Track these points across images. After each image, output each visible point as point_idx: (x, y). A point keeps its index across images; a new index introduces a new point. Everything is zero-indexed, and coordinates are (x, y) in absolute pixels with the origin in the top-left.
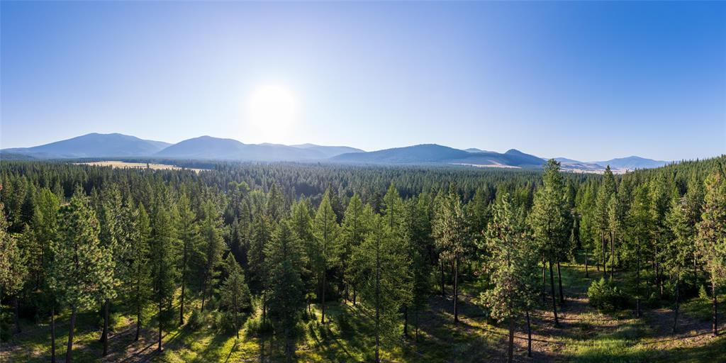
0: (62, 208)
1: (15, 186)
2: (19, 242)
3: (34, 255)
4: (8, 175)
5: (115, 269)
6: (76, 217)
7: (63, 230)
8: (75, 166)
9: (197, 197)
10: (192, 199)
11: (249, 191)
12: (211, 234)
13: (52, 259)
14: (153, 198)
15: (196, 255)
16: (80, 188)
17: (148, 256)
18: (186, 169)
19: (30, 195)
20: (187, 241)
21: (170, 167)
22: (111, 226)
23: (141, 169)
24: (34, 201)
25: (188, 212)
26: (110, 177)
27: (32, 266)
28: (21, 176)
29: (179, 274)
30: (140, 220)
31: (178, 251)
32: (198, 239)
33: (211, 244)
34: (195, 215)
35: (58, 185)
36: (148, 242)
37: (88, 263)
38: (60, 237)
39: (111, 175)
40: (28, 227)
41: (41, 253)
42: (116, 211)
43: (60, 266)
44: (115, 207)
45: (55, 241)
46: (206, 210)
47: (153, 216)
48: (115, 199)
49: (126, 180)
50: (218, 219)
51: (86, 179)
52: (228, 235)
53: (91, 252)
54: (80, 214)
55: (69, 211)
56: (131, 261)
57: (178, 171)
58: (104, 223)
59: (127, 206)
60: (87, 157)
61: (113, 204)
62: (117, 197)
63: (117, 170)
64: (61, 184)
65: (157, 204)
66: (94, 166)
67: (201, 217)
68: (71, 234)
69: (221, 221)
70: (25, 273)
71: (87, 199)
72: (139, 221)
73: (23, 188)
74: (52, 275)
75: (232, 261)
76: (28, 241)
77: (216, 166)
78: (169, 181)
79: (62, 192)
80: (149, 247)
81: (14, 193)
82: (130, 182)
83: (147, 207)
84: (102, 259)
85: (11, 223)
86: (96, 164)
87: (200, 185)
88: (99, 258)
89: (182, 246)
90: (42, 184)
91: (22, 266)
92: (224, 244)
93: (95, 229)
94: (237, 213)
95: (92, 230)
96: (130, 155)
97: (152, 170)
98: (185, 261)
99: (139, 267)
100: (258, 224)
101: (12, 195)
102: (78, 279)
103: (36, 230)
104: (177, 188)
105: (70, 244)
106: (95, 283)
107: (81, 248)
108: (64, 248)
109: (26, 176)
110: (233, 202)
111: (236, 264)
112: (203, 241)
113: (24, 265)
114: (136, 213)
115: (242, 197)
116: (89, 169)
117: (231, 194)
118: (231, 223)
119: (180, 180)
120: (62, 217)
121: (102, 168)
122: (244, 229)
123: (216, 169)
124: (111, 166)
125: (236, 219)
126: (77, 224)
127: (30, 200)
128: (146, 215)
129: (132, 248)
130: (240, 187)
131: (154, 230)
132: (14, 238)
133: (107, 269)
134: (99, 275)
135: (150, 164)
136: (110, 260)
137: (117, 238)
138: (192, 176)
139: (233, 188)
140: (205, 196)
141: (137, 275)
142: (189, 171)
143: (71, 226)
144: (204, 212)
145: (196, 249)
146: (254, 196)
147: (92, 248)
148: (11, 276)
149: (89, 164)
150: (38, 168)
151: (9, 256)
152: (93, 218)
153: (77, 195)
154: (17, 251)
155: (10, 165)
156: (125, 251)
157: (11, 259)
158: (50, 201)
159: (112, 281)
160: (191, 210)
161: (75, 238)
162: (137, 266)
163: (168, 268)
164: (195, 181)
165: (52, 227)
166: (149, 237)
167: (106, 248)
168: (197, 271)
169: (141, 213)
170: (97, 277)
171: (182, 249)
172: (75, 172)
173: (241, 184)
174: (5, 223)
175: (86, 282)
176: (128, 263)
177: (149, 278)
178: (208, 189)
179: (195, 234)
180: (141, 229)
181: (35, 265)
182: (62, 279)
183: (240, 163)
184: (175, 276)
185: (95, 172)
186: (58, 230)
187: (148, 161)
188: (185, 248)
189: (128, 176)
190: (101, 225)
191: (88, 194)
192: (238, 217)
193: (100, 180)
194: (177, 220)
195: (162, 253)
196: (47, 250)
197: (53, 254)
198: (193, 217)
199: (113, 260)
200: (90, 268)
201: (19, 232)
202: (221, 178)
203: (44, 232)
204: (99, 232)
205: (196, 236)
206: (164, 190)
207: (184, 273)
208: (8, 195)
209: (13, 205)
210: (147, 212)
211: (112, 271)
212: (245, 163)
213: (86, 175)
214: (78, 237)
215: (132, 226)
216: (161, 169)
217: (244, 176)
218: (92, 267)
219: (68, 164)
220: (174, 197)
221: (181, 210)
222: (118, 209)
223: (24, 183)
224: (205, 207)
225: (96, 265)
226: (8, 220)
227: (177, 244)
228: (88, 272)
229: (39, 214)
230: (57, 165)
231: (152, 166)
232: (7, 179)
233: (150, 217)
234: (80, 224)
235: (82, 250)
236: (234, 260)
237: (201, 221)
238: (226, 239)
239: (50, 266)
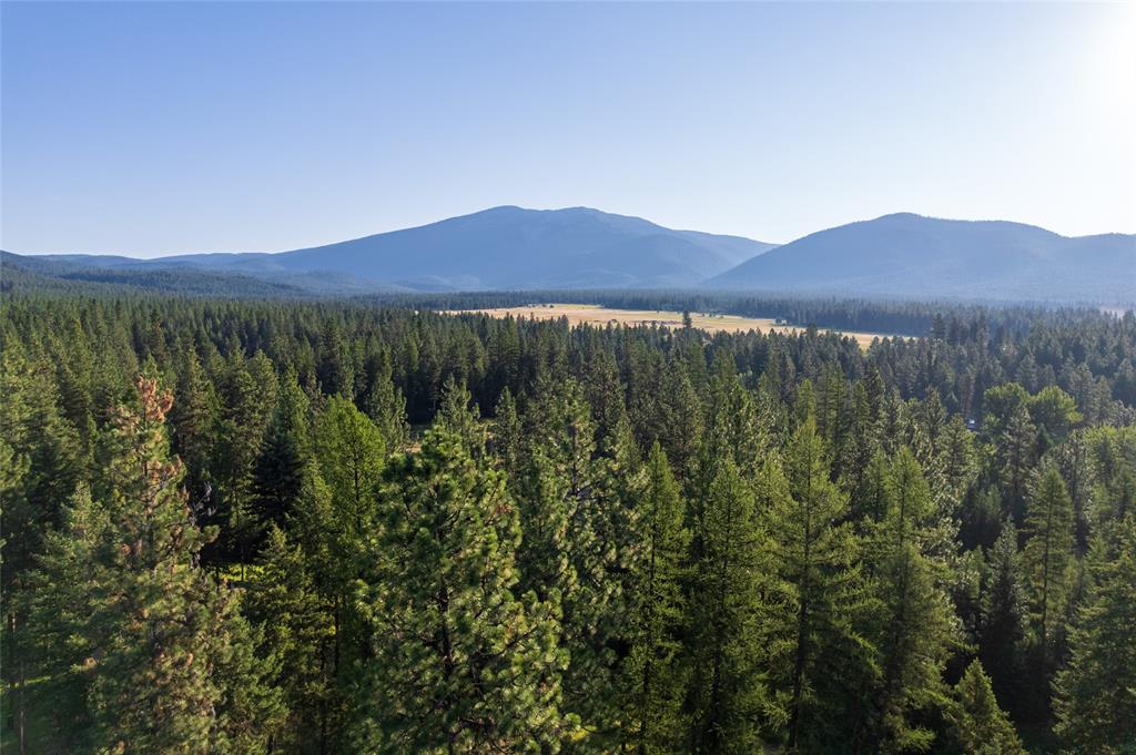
0: (394, 463)
1: (230, 391)
2: (250, 598)
3: (306, 640)
4: (200, 351)
5: (566, 675)
6: (444, 493)
7: (398, 540)
8: (442, 320)
9: (859, 432)
10: (839, 437)
11: (1078, 426)
12: (902, 574)
13: (367, 652)
14: (700, 429)
15: (838, 649)
16: (459, 395)
17: (676, 632)
18: (821, 332)
19: (286, 421)
20: (813, 592)
21: (764, 327)
22: (559, 521)
23: (663, 331)
24: (302, 441)
25: (820, 483)
26: (561, 357)
27: (300, 682)
28: (250, 354)
29: (778, 713)
30: (653, 500)
31: (779, 625)
32: (853, 585)
33: (900, 612)
34: (846, 497)
35: (385, 383)
36: (678, 580)
37: (482, 657)
38: (391, 566)
39: (562, 350)
40: (279, 537)
41: (332, 630)
42: (575, 471)
43: (391, 672)
44: (571, 458)
45: (373, 581)
46: (888, 482)
47: (698, 490)
48: (572, 432)
49: (612, 367)
50: (932, 522)
51: (480, 364)
52: (969, 588)
53: (491, 616)
54: (453, 483)
55: (419, 473)
56: (623, 648)
57: (791, 340)
58: (535, 512)
59: (612, 455)
60: (485, 289)
61: (565, 447)
62: (581, 425)
63: (584, 332)
64: (396, 380)
65: (714, 450)
66: (508, 319)
67: (866, 506)
68: (426, 552)
69: (947, 529)
70: (277, 714)
71: (484, 432)
72: (649, 506)
73: (259, 397)
74: (365, 711)
75: (980, 700)
76: (283, 589)
77: (939, 321)
78: (758, 373)
79: (401, 410)
80: (680, 599)
81: (226, 416)
82: (626, 375)
83: (677, 458)
84: (526, 636)
85: (214, 531)
86: (515, 312)
87: (873, 389)
88: (516, 637)
89: (789, 608)
90: (329, 381)
91: (265, 691)
92: (954, 622)
93: (504, 534)
94: (1015, 504)
95: (494, 536)
96: (630, 283)
97: (700, 334)
98: (800, 664)
99: (648, 673)
100: (1114, 566)
101: (216, 427)
102: (450, 720)
103: (310, 547)
104: (787, 399)
105: (424, 588)
106: (502, 733)
107: (460, 602)
108: (404, 604)
109: (270, 354)
110: (1002, 462)
111: (996, 714)
112: (869, 598)
113: (273, 685)
114: (641, 479)
115: (1041, 448)
116: (492, 331)
117: (997, 431)
118: (988, 543)
119: (799, 368)
120: (394, 496)
121: (535, 328)
122: (1044, 576)
123: (939, 334)
124: (564, 320)
125: (1009, 532)
126: (444, 516)
127: (286, 440)
128: (672, 486)
129: (627, 599)
130: (1034, 409)
131: (698, 541)
132: (230, 585)
133: (542, 679)
134: (515, 698)
135: (692, 315)
136: (553, 645)
137: (577, 562)
138: (842, 358)
139: (1004, 408)
140: (891, 431)
141: (641, 701)
142: (834, 339)
143: (424, 523)
144: (880, 491)
145: (843, 624)
146: (1102, 452)
147: (495, 599)
148: (222, 739)
149: (490, 312)
150: (315, 328)
151: (214, 658)
152: (500, 496)
153: (449, 417)
154: (245, 630)
155: (207, 315)
156: (604, 608)
157: (220, 671)
158: (354, 440)
159: (555, 723)
160: (833, 478)
161: (439, 565)
162: (641, 667)
163: (739, 683)
164: (852, 376)
165: (361, 532)
166: (682, 564)
167: (542, 597)
168: (842, 709)
169: (656, 478)
170: (509, 705)
171: (793, 617)
172: (446, 341)
173: (1041, 396)
174: (192, 531)
175: (474, 727)
176: (611, 656)
177: (679, 714)
178: (901, 407)
179: (841, 567)
180: (657, 534)
181: (311, 677)
182: (399, 722)
183: (1042, 313)
184: (763, 719)
185: (512, 340)
186: (386, 542)
187: (686, 305)
188: (803, 613)
189: (619, 358)
190: (524, 519)
191: (487, 413)
192: (1019, 523)
193: (528, 365)
194: (780, 512)
195: (725, 627)
196: (346, 615)
197: (369, 628)
198: (839, 502)
199: (562, 643)
200: (487, 674)
201: (249, 559)
202: (960, 368)
203: (339, 551)
204: (518, 542)
205: (846, 576)
206: (739, 403)
207: (793, 708)
208: (202, 426)
209: (224, 463)
210: (679, 475)
211: (556, 685)
212: (1062, 313)
213: (480, 350)
214: (448, 562)
215: (627, 521)
216: (731, 330)
217: (1057, 365)
218: (494, 672)
219: (421, 313)
220: (774, 430)
221: (797, 475)
222: (581, 465)
223: (263, 382)
224: (886, 473)
225: (506, 663)
226: (203, 522)
227: (777, 597)
228: (482, 688)
229: (319, 488)
230: (381, 316)
231: (700, 321)
232: (195, 366)
233: (688, 492)
234: (457, 514)
235: (464, 608)
236: (991, 698)
237: (868, 520)
238: (964, 603)
239: (359, 676)
